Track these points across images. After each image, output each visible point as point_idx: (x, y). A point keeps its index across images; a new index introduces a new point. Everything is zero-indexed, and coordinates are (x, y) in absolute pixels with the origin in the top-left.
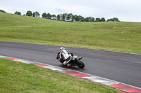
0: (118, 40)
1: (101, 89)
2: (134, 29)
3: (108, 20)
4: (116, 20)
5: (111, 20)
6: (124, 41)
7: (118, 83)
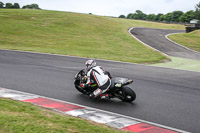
0: (38, 37)
1: (13, 106)
2: (60, 20)
3: (24, 7)
4: (35, 6)
5: (29, 7)
6: (45, 38)
7: (36, 97)
